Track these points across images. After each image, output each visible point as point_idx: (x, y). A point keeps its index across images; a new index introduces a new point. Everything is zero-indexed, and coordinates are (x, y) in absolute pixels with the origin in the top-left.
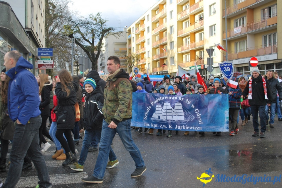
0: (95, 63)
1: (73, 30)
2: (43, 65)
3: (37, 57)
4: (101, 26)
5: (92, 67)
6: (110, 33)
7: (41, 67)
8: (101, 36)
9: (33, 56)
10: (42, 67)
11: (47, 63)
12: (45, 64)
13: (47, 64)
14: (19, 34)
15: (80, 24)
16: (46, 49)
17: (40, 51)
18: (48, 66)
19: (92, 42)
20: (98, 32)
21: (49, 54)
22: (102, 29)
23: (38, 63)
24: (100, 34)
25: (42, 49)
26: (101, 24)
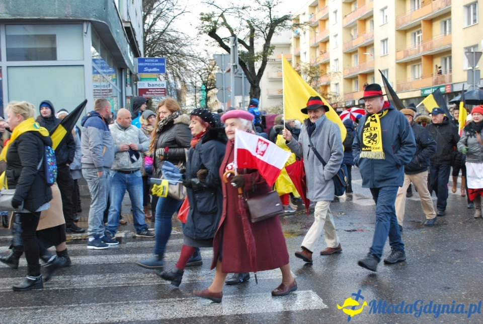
0: (256, 85)
1: (216, 23)
2: (147, 90)
3: (136, 75)
4: (269, 14)
5: (250, 93)
6: (285, 25)
7: (144, 95)
8: (267, 32)
9: (131, 73)
10: (146, 94)
11: (154, 87)
12: (151, 89)
13: (156, 89)
14: (117, 33)
15: (230, 10)
16: (152, 61)
17: (141, 64)
18: (156, 93)
19: (250, 43)
20: (262, 25)
21: (158, 70)
22: (271, 19)
23: (138, 87)
24: (267, 28)
25: (146, 61)
26: (268, 8)
